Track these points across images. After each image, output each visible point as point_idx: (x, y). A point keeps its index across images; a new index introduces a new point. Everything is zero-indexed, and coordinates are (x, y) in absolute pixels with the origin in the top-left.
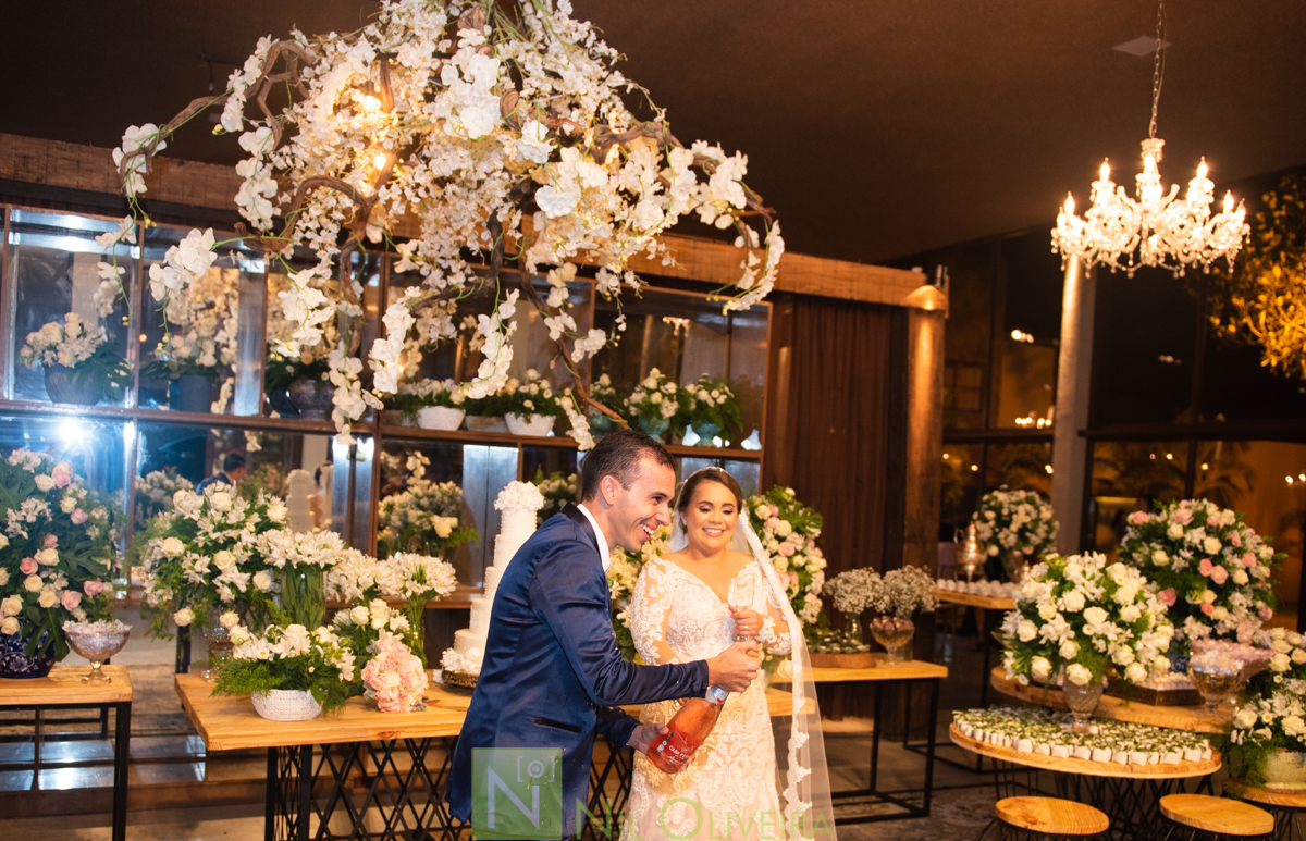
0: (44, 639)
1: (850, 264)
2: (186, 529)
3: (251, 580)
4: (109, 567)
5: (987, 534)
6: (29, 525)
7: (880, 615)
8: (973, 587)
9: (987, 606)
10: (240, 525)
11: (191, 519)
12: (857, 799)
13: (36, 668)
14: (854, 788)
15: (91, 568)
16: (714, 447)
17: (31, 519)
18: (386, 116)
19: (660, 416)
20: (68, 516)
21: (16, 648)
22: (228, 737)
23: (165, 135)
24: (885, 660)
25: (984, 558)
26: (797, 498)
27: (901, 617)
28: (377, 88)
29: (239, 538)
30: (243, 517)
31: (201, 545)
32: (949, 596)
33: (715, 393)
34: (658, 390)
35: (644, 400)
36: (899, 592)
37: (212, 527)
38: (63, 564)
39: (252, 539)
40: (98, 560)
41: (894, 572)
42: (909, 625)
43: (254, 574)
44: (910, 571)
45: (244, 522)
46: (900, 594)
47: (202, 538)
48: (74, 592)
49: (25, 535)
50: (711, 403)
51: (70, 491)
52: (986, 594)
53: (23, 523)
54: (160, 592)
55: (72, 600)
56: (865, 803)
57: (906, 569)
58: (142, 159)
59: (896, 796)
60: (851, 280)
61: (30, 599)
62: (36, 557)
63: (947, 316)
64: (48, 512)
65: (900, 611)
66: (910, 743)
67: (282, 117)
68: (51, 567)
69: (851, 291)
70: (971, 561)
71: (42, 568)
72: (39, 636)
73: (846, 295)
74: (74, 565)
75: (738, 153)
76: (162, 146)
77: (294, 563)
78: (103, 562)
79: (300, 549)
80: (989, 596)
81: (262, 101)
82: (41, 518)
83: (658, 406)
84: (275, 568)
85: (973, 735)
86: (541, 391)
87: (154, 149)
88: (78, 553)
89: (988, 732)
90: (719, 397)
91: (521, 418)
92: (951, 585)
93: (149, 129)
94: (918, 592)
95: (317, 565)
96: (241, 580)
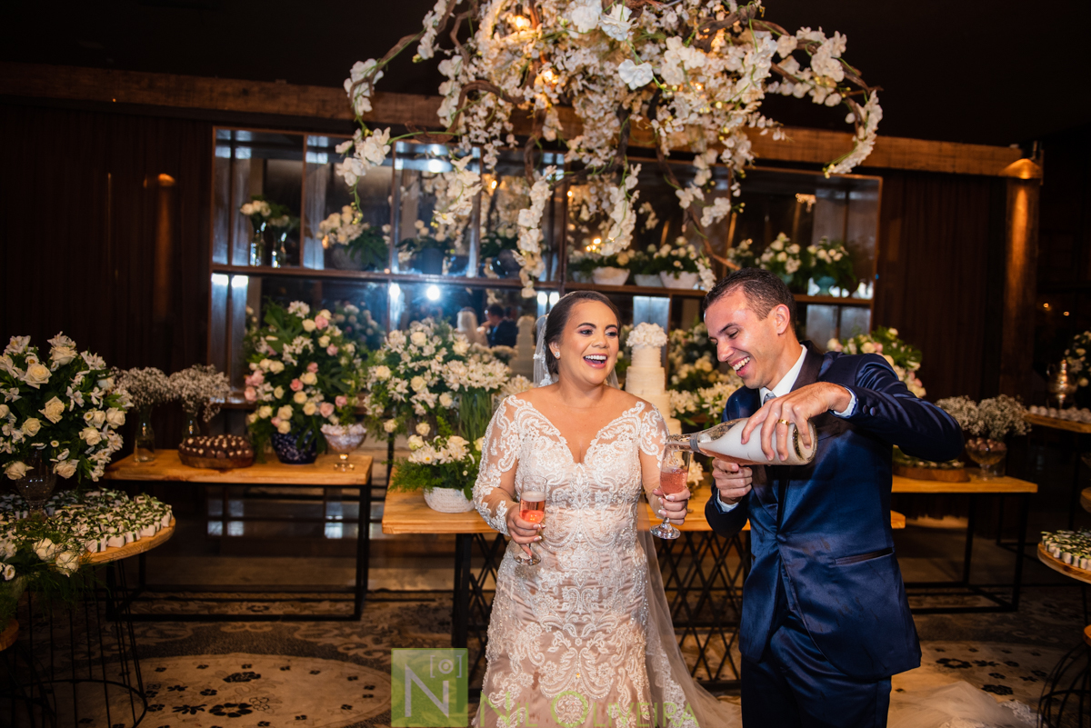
0: (309, 437)
1: (954, 144)
2: (393, 360)
3: (438, 399)
4: (354, 386)
5: (1077, 368)
6: (299, 355)
7: (975, 438)
8: (1063, 414)
9: (1077, 430)
10: (431, 357)
11: (396, 352)
12: (951, 590)
13: (304, 457)
14: (950, 580)
15: (341, 387)
16: (831, 296)
17: (299, 351)
18: (533, 32)
19: (785, 272)
20: (325, 350)
21: (291, 443)
22: (397, 524)
23: (381, 67)
24: (979, 476)
25: (1074, 388)
26: (898, 337)
27: (994, 440)
28: (527, 10)
29: (430, 368)
30: (434, 351)
31: (402, 372)
32: (1041, 420)
33: (832, 252)
34: (784, 250)
35: (772, 259)
36: (993, 418)
37: (409, 358)
38: (320, 384)
39: (439, 368)
40: (345, 381)
41: (988, 401)
42: (1001, 446)
43: (440, 394)
44: (1004, 400)
45: (434, 355)
46: (993, 420)
47: (403, 367)
48: (328, 404)
49: (295, 363)
50: (829, 260)
51: (328, 332)
52: (1076, 419)
53: (293, 354)
54: (374, 406)
55: (327, 410)
56: (958, 594)
57: (1000, 398)
58: (365, 86)
59: (987, 590)
60: (954, 157)
61: (298, 409)
62: (302, 378)
63: (1042, 183)
64: (311, 347)
65: (993, 434)
66: (1003, 541)
67: (467, 45)
68: (312, 386)
69: (954, 166)
70: (1062, 391)
71: (306, 387)
72: (305, 434)
73: (949, 169)
74: (328, 385)
75: (837, 34)
76: (380, 75)
77: (466, 387)
78: (349, 383)
79: (471, 375)
80: (1079, 422)
81: (453, 35)
82: (305, 350)
83: (783, 264)
84: (452, 390)
85: (1061, 557)
86: (688, 254)
87: (373, 78)
88: (332, 376)
89: (1077, 557)
90: (836, 255)
91: (672, 275)
92: (1043, 411)
93: (371, 63)
94: (1011, 418)
95: (483, 388)
96: (431, 399)
